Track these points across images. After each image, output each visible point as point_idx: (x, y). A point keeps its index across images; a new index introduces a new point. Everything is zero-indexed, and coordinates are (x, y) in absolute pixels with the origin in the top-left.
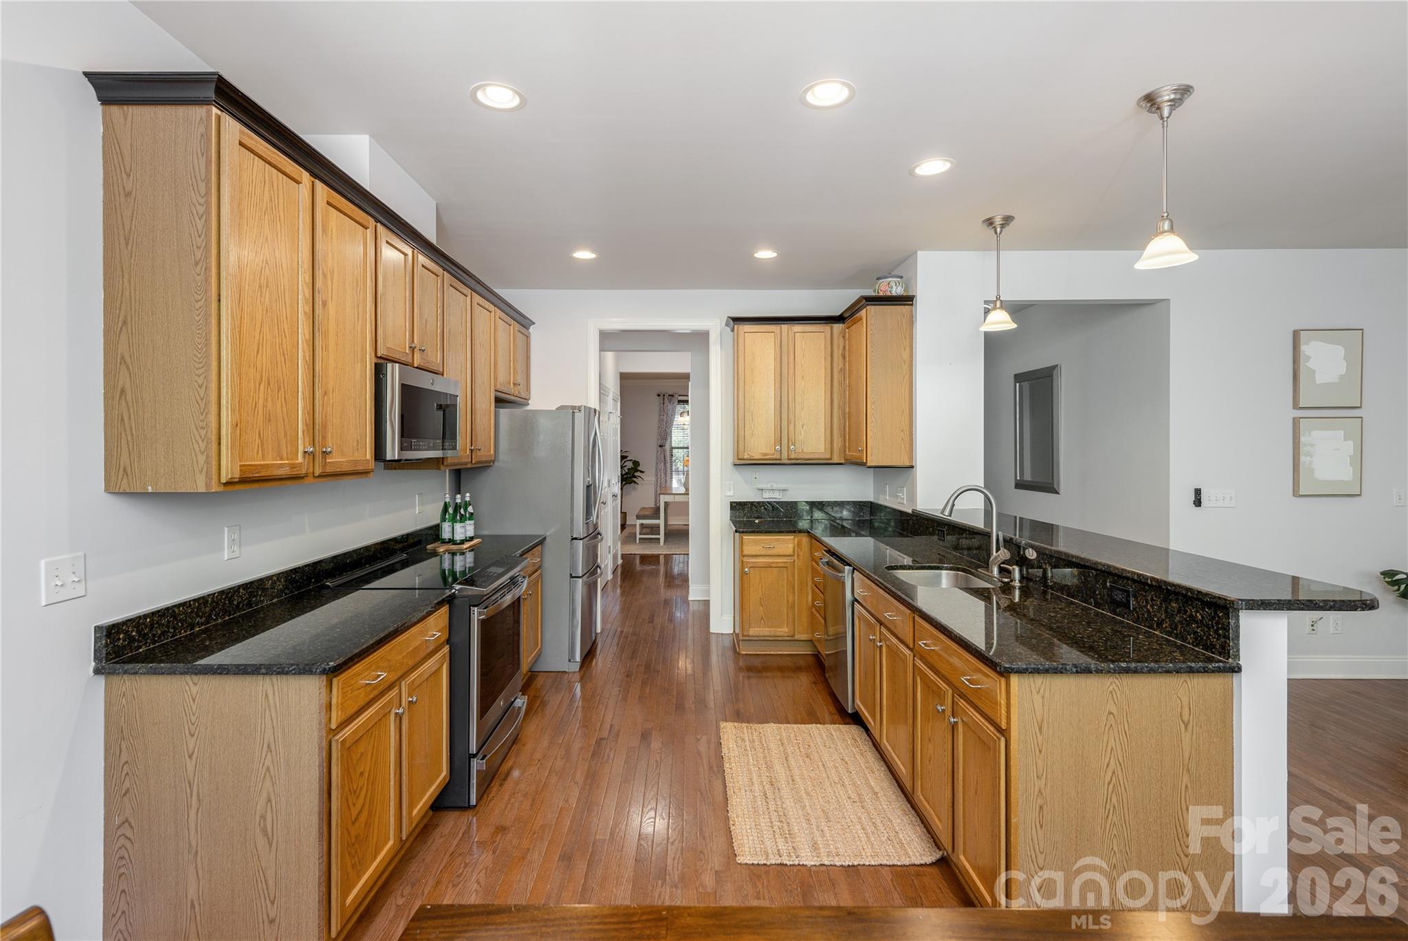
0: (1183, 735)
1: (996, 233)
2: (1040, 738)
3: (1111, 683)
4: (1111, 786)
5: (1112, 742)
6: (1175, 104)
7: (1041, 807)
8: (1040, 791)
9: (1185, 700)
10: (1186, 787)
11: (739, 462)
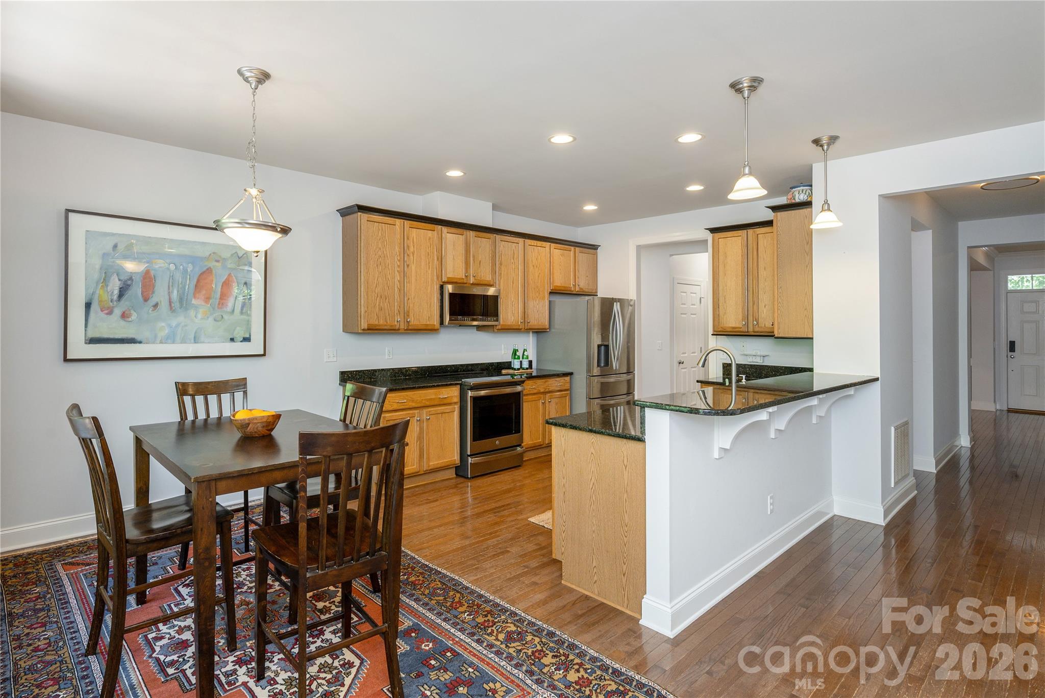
0: (624, 472)
1: (823, 150)
2: (564, 459)
3: (592, 438)
4: (592, 490)
5: (593, 469)
6: (752, 88)
7: (564, 493)
8: (564, 485)
9: (625, 453)
10: (626, 500)
11: (715, 333)
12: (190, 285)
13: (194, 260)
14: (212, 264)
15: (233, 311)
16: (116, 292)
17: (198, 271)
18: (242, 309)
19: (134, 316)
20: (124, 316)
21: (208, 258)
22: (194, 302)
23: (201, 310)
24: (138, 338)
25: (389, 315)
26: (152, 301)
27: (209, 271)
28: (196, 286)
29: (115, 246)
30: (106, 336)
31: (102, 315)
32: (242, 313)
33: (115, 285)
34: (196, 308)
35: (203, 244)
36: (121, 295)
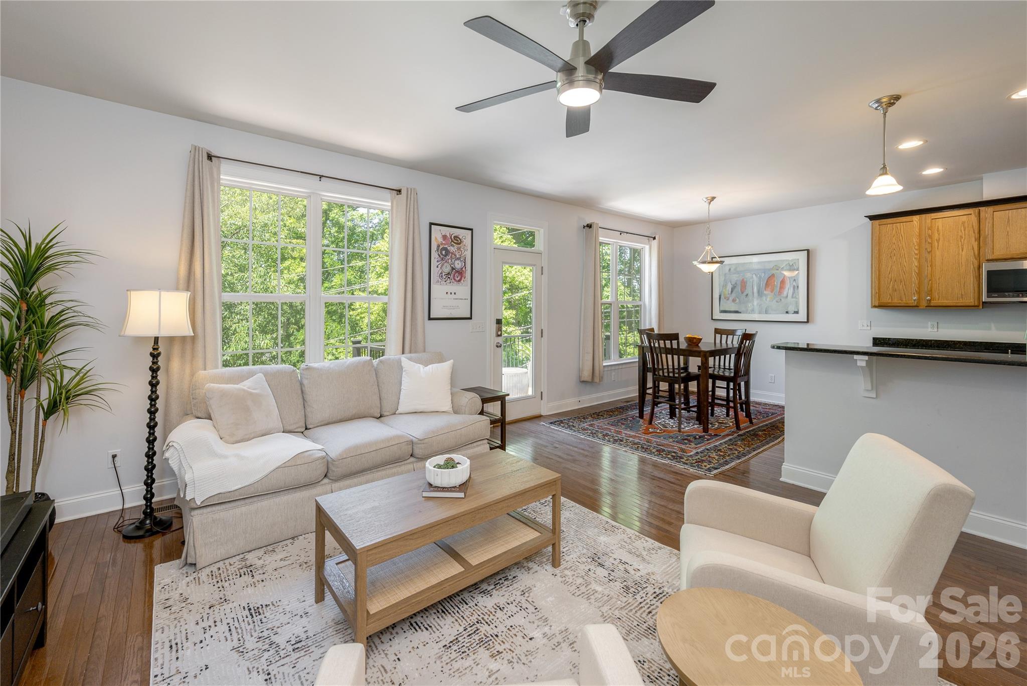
12: (763, 284)
13: (765, 271)
14: (774, 272)
15: (787, 296)
16: (730, 290)
17: (767, 277)
18: (793, 294)
19: (738, 300)
20: (734, 301)
21: (772, 269)
22: (765, 292)
23: (769, 296)
24: (740, 311)
25: (905, 294)
26: (745, 294)
27: (773, 275)
28: (766, 284)
29: (730, 270)
30: (727, 309)
31: (725, 300)
32: (792, 297)
33: (729, 287)
34: (766, 295)
35: (769, 262)
36: (732, 292)
